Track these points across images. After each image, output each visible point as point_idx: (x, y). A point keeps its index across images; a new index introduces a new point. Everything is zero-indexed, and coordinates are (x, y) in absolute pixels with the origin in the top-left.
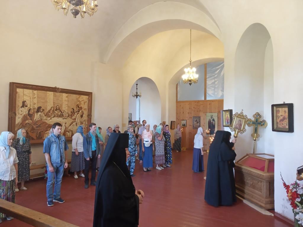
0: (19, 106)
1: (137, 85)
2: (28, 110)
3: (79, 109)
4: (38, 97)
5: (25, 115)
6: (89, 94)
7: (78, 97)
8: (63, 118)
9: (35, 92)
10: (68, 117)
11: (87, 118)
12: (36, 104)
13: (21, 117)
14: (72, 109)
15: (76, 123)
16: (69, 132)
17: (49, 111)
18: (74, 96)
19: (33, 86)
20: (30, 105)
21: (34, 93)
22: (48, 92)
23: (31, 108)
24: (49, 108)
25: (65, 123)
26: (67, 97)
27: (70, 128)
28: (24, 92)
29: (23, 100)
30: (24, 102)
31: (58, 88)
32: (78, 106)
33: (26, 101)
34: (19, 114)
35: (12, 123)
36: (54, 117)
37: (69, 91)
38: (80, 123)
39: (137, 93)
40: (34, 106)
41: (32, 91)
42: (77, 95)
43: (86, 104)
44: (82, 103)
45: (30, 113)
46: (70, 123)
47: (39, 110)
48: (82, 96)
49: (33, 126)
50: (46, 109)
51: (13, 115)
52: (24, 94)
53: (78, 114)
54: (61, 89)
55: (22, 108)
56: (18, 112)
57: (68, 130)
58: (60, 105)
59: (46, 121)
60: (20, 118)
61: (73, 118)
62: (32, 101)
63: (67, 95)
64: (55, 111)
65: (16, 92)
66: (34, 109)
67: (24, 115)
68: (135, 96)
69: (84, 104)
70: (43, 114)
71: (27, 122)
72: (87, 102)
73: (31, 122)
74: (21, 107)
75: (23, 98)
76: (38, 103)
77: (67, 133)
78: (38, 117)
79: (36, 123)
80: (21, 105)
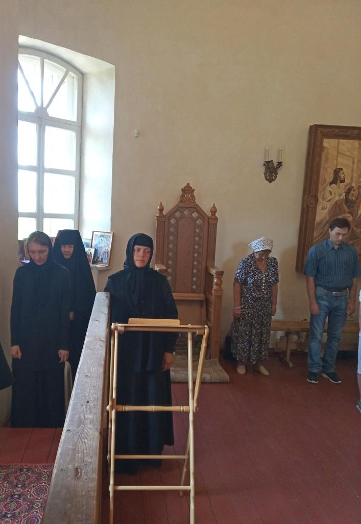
0: (325, 180)
2: (346, 190)
5: (339, 203)
20: (352, 179)
23: (354, 185)
28: (340, 146)
33: (341, 169)
34: (324, 200)
35: (307, 220)
45: (350, 197)
51: (312, 201)
52: (338, 152)
55: (333, 186)
56: (323, 196)
62: (357, 167)
65: (322, 148)
66: (360, 187)
67: (336, 203)
73: (351, 218)
74: (331, 183)
75: (337, 160)
79: (360, 222)
80: (330, 178)
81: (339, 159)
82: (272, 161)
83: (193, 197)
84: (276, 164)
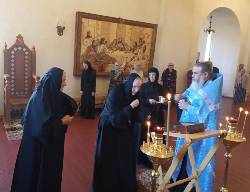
1: (211, 17)
2: (92, 41)
3: (142, 43)
4: (102, 28)
6: (154, 27)
7: (142, 29)
8: (125, 51)
9: (100, 22)
10: (130, 51)
11: (149, 53)
12: (99, 35)
13: (86, 47)
14: (135, 42)
15: (137, 57)
16: (130, 67)
17: (112, 44)
18: (138, 29)
19: (98, 17)
20: (94, 36)
21: (99, 24)
22: (112, 23)
23: (95, 39)
24: (111, 41)
25: (127, 58)
26: (130, 29)
27: (131, 63)
28: (89, 22)
29: (88, 30)
30: (88, 33)
31: (122, 19)
32: (141, 39)
33: (90, 32)
34: (84, 45)
35: (77, 53)
36: (116, 50)
37: (133, 22)
38: (141, 58)
39: (210, 28)
40: (98, 37)
41: (97, 22)
42: (141, 27)
43: (150, 37)
44: (146, 36)
45: (94, 44)
46: (132, 57)
47: (102, 41)
48: (146, 28)
49: (96, 58)
50: (109, 41)
51: (79, 45)
52: (88, 25)
53: (141, 49)
54: (125, 20)
56: (83, 43)
57: (129, 65)
58: (122, 38)
59: (108, 54)
60: (84, 49)
61: (135, 52)
62: (96, 31)
63: (131, 26)
64: (118, 44)
65: (82, 22)
66: (98, 40)
67: (88, 46)
68: (208, 31)
69: (148, 38)
70: (106, 47)
71: (91, 53)
72: (151, 35)
73: (95, 53)
74: (86, 38)
75: (88, 28)
76: (101, 34)
77: (128, 67)
78: (101, 50)
79: (98, 55)
81: (89, 28)
82: (60, 26)
83: (23, 40)
84: (62, 28)
